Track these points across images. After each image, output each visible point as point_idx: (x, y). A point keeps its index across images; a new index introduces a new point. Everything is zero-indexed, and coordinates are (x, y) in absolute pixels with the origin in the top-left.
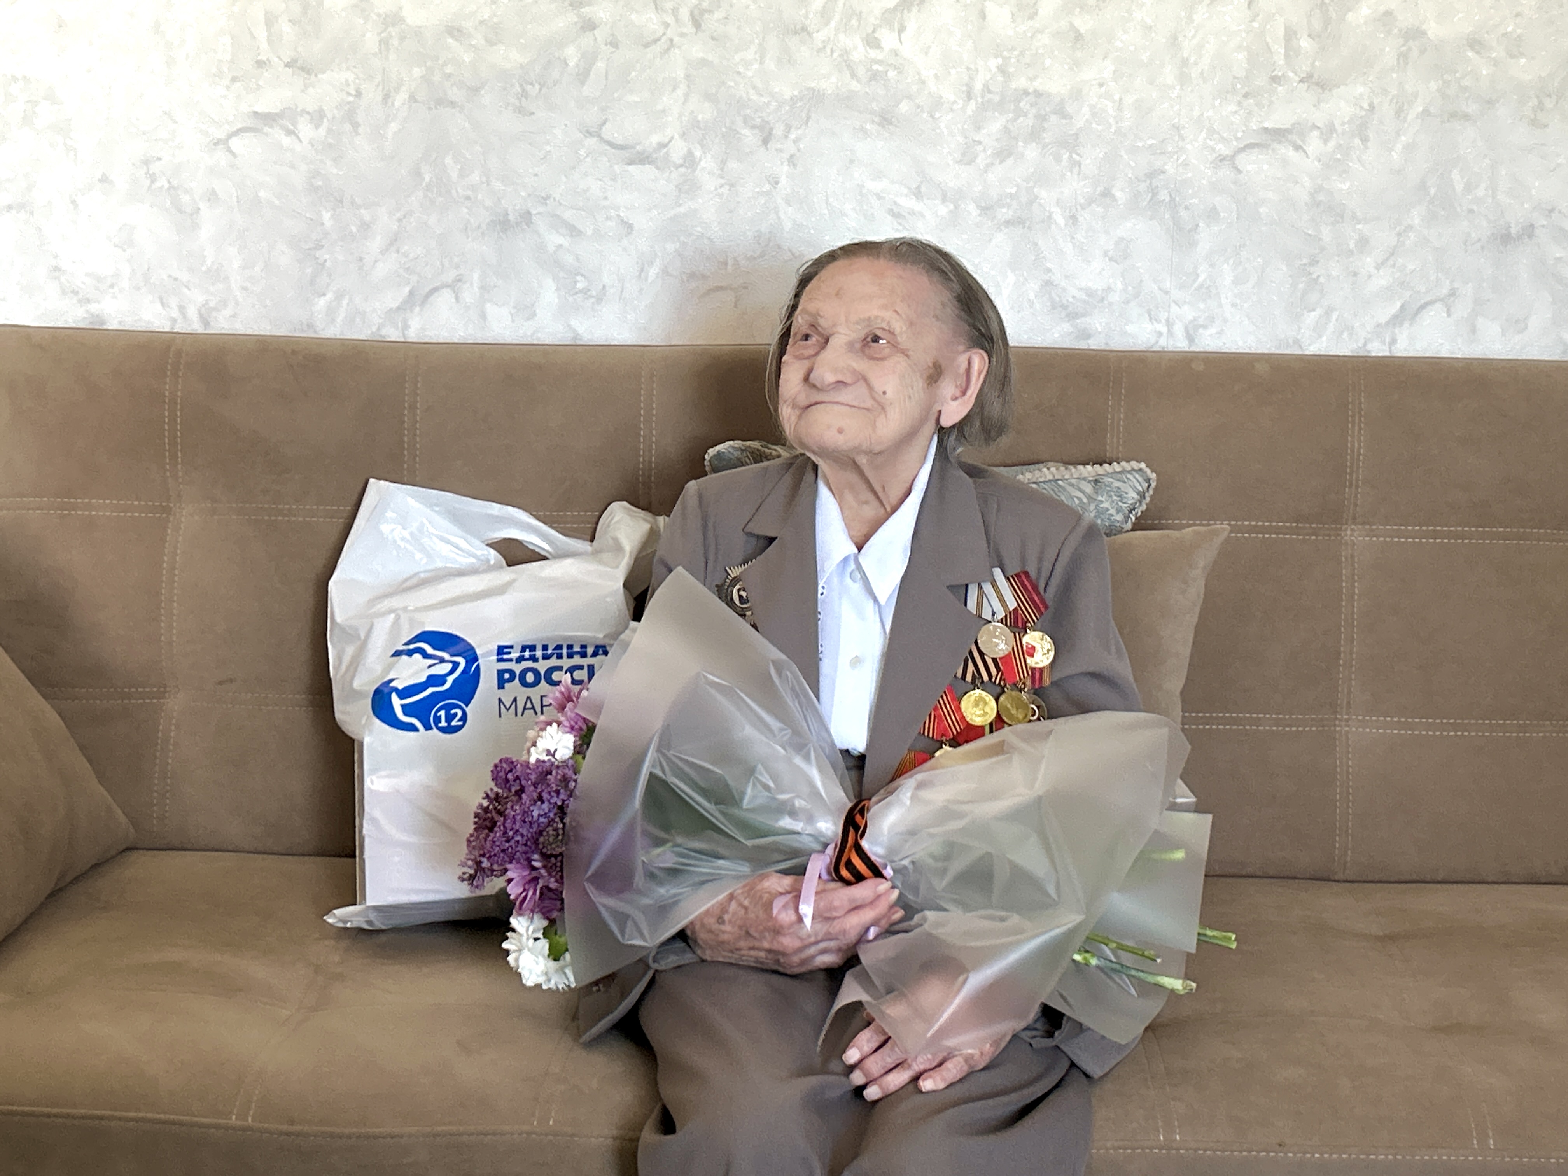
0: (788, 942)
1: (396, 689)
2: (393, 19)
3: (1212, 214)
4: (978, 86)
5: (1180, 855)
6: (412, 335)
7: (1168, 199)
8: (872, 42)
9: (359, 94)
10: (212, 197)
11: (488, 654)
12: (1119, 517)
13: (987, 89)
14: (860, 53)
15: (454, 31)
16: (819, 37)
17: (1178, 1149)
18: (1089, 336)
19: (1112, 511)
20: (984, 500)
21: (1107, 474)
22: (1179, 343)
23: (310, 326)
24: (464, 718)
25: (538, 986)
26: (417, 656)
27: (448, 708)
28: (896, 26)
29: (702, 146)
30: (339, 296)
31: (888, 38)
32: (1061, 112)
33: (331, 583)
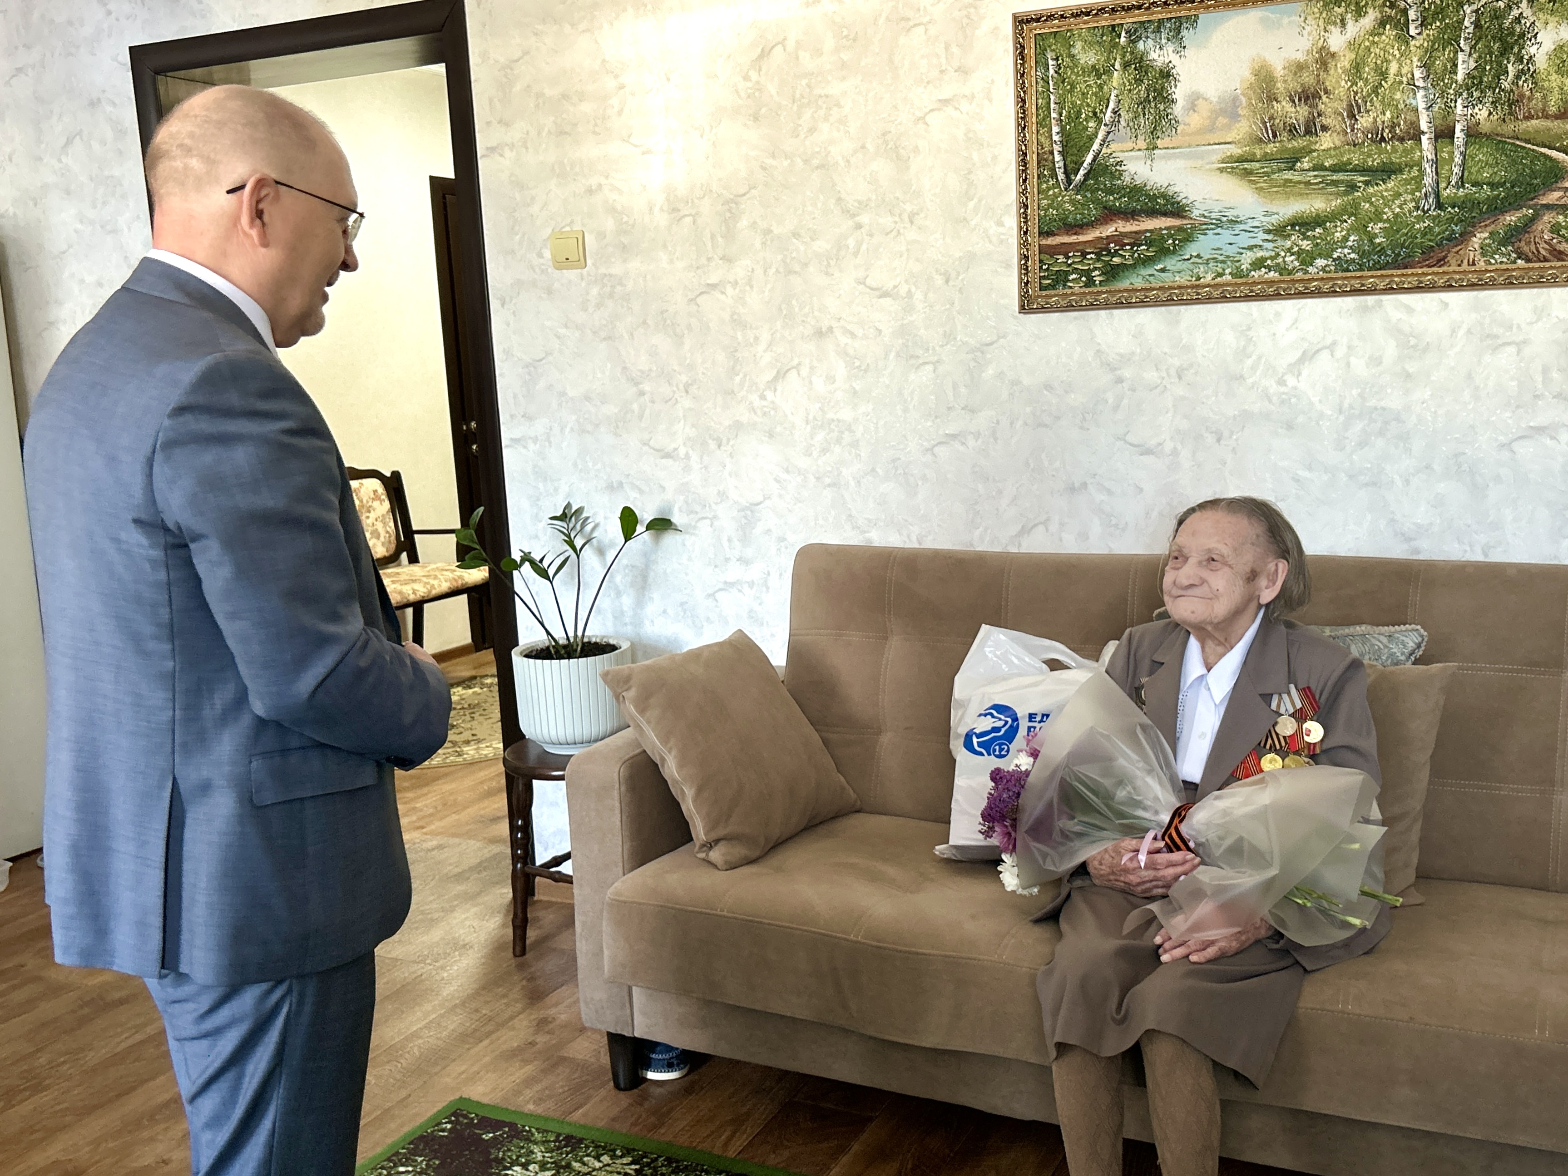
0: (1133, 879)
1: (975, 733)
2: (1015, 383)
3: (1498, 479)
4: (1346, 405)
5: (1356, 846)
6: (1023, 550)
7: (1468, 469)
8: (1282, 382)
9: (998, 422)
10: (924, 478)
11: (1023, 717)
12: (1403, 658)
14: (1274, 388)
15: (1048, 387)
16: (1250, 381)
17: (1349, 1014)
18: (1419, 553)
19: (1399, 654)
20: (1290, 643)
21: (1396, 632)
22: (1478, 557)
23: (972, 545)
24: (1008, 751)
25: (1014, 892)
26: (989, 717)
27: (1000, 745)
28: (1296, 373)
29: (1182, 444)
30: (986, 530)
31: (1291, 381)
32: (1398, 419)
33: (956, 678)
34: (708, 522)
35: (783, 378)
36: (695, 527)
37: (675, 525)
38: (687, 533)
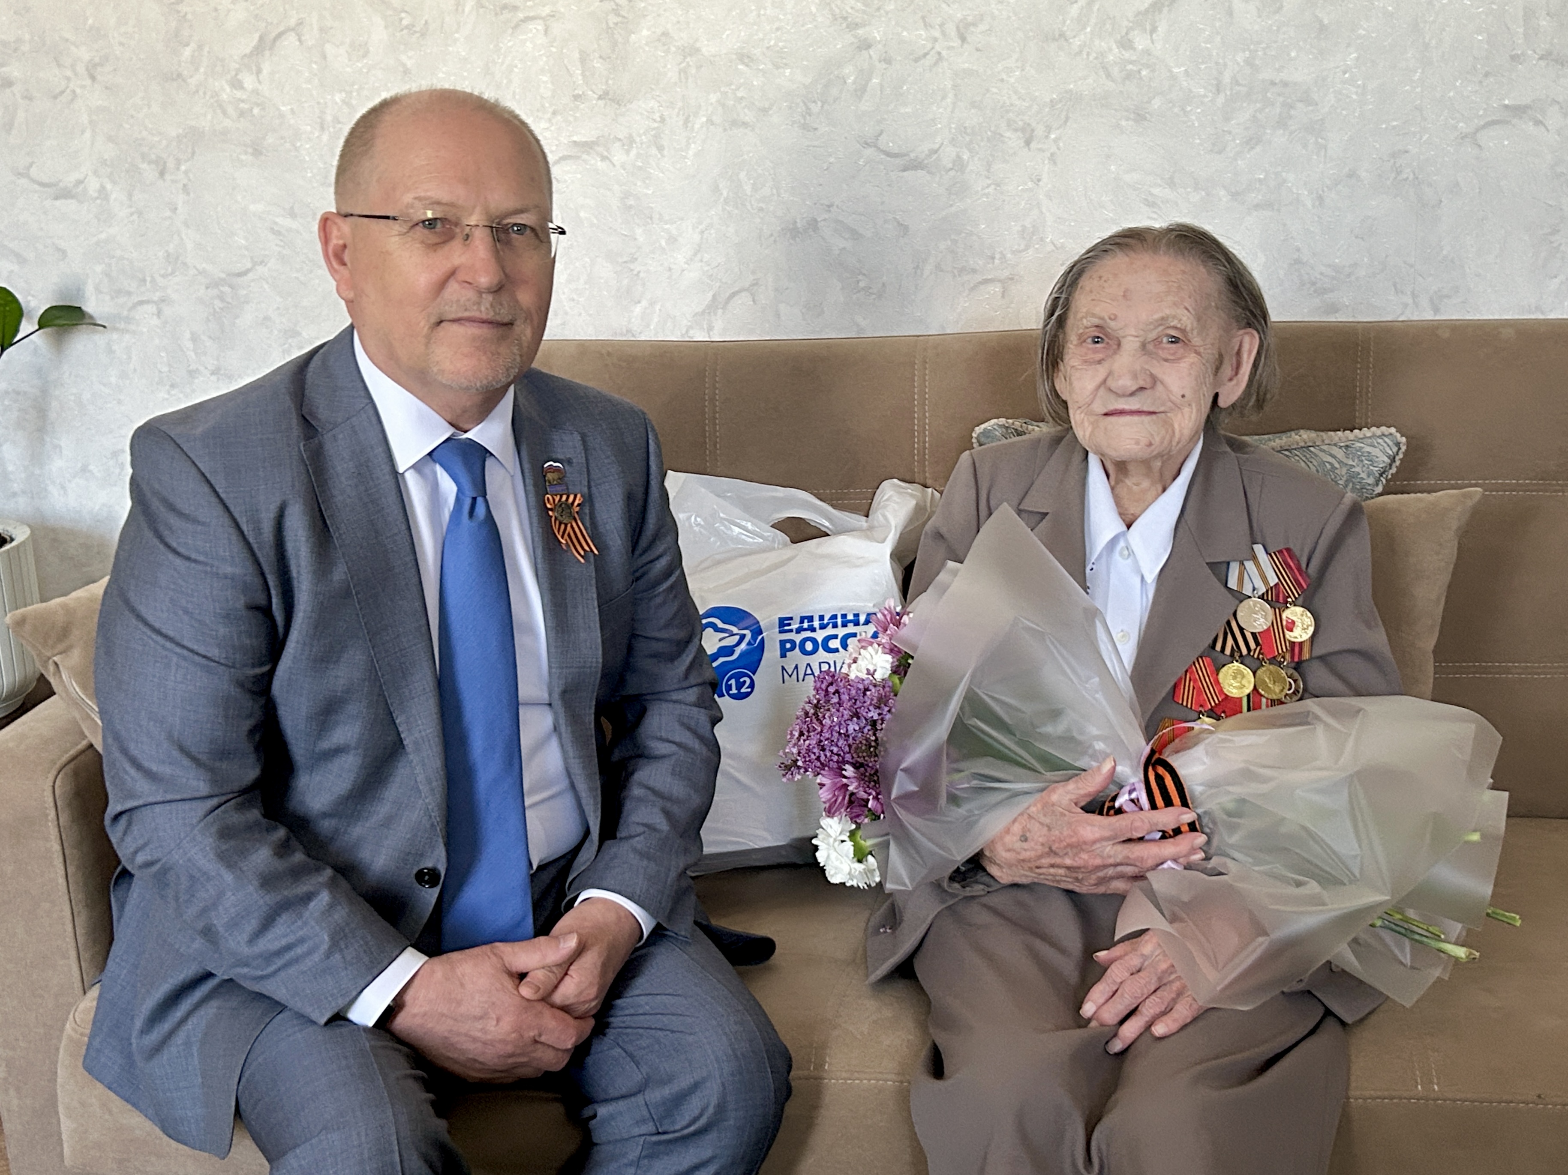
2: (691, 50)
3: (1455, 190)
4: (1227, 78)
8: (1126, 44)
11: (770, 626)
12: (1371, 481)
13: (1235, 81)
14: (1113, 53)
15: (745, 58)
16: (1076, 42)
17: (1436, 1100)
19: (1363, 475)
21: (1359, 440)
22: (1425, 313)
24: (752, 686)
26: (710, 630)
27: (737, 676)
28: (1148, 27)
29: (970, 151)
30: (652, 304)
32: (1307, 100)
34: (151, 308)
35: (271, 49)
36: (128, 320)
37: (91, 317)
38: (115, 329)
